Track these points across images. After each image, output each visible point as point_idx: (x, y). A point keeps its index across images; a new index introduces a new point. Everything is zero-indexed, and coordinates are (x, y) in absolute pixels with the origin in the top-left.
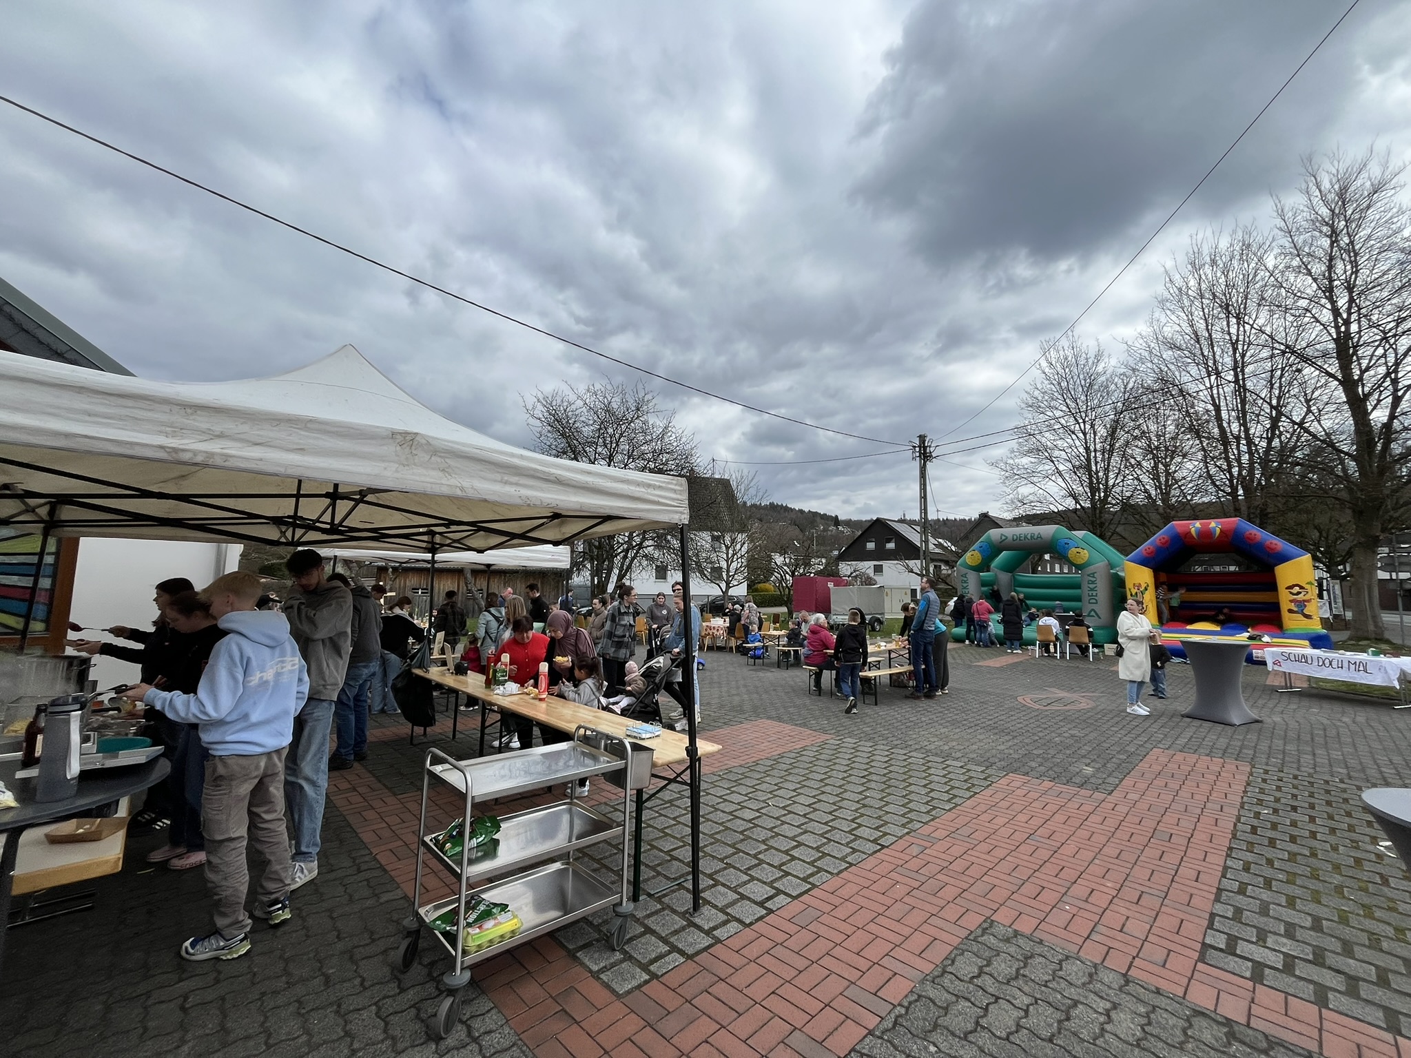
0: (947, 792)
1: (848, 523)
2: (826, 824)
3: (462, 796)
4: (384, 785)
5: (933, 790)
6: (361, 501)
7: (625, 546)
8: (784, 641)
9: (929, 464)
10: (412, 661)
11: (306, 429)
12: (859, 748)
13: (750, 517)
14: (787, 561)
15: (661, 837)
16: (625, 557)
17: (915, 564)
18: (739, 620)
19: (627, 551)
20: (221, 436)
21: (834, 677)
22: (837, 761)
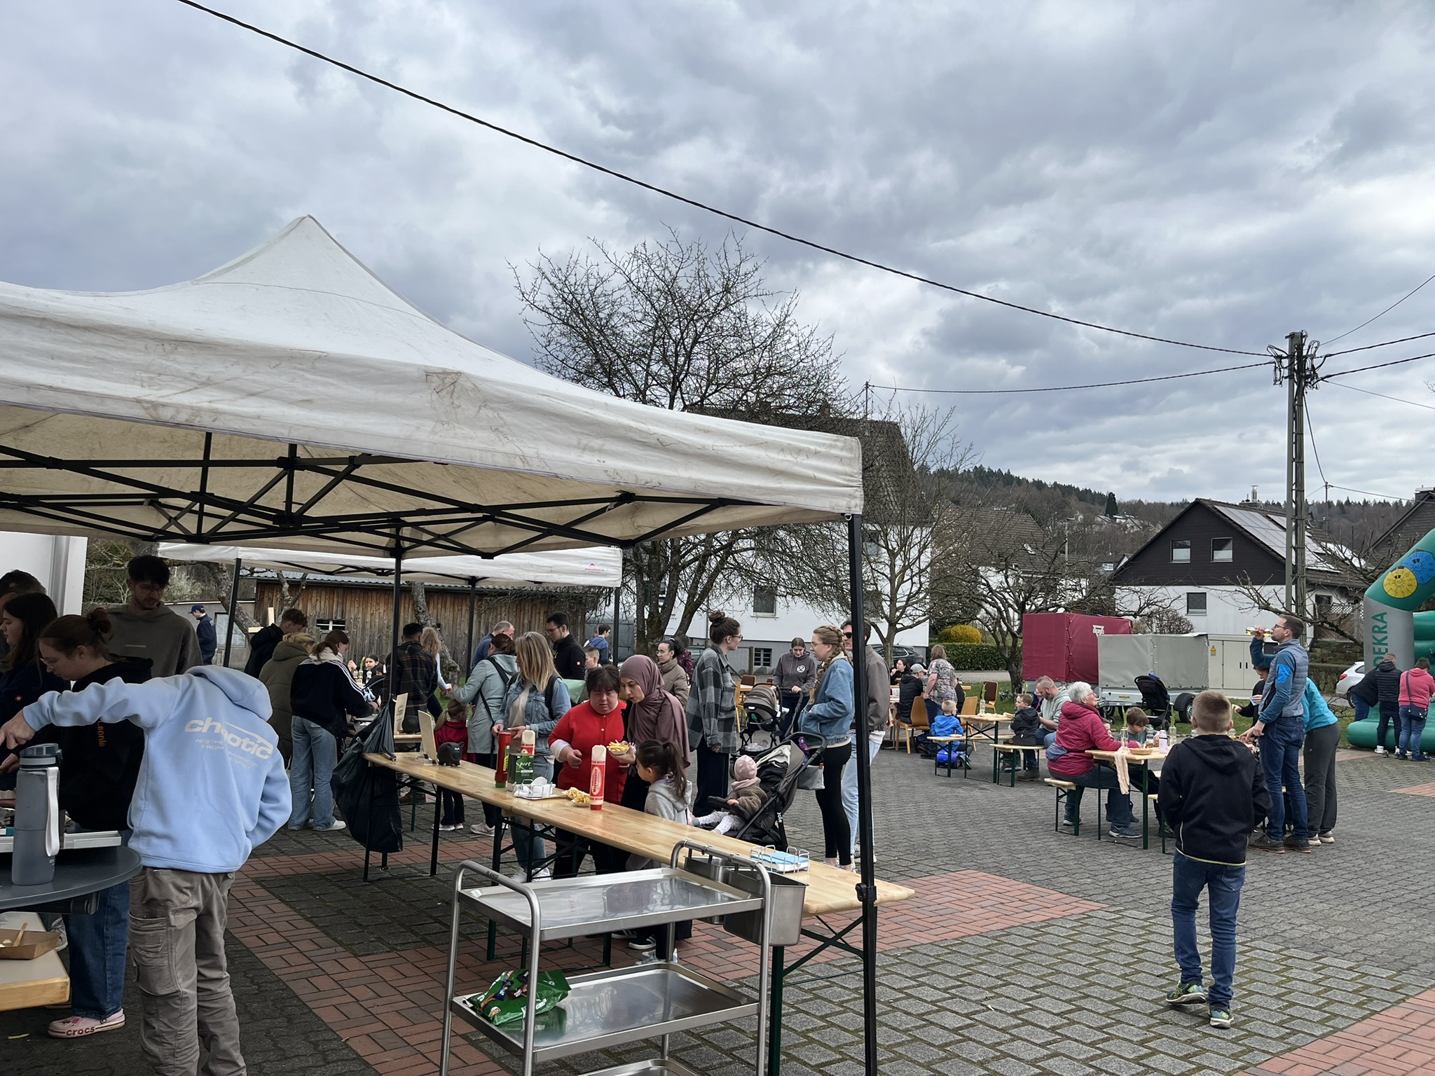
0: (1319, 1008)
1: (1136, 509)
2: (1092, 1044)
3: (525, 932)
4: (334, 939)
5: (1292, 1004)
6: (347, 475)
7: (701, 549)
8: (1007, 734)
9: (1309, 393)
10: (364, 739)
11: (313, 370)
12: (1154, 928)
13: (939, 495)
14: (1011, 581)
15: (803, 1044)
16: (701, 570)
17: (1276, 594)
18: (919, 691)
19: (704, 558)
20: (207, 383)
21: (1105, 801)
22: (1112, 946)
